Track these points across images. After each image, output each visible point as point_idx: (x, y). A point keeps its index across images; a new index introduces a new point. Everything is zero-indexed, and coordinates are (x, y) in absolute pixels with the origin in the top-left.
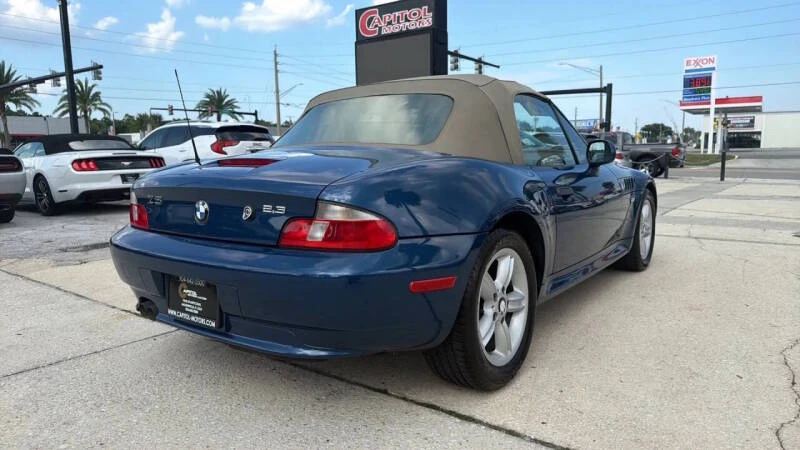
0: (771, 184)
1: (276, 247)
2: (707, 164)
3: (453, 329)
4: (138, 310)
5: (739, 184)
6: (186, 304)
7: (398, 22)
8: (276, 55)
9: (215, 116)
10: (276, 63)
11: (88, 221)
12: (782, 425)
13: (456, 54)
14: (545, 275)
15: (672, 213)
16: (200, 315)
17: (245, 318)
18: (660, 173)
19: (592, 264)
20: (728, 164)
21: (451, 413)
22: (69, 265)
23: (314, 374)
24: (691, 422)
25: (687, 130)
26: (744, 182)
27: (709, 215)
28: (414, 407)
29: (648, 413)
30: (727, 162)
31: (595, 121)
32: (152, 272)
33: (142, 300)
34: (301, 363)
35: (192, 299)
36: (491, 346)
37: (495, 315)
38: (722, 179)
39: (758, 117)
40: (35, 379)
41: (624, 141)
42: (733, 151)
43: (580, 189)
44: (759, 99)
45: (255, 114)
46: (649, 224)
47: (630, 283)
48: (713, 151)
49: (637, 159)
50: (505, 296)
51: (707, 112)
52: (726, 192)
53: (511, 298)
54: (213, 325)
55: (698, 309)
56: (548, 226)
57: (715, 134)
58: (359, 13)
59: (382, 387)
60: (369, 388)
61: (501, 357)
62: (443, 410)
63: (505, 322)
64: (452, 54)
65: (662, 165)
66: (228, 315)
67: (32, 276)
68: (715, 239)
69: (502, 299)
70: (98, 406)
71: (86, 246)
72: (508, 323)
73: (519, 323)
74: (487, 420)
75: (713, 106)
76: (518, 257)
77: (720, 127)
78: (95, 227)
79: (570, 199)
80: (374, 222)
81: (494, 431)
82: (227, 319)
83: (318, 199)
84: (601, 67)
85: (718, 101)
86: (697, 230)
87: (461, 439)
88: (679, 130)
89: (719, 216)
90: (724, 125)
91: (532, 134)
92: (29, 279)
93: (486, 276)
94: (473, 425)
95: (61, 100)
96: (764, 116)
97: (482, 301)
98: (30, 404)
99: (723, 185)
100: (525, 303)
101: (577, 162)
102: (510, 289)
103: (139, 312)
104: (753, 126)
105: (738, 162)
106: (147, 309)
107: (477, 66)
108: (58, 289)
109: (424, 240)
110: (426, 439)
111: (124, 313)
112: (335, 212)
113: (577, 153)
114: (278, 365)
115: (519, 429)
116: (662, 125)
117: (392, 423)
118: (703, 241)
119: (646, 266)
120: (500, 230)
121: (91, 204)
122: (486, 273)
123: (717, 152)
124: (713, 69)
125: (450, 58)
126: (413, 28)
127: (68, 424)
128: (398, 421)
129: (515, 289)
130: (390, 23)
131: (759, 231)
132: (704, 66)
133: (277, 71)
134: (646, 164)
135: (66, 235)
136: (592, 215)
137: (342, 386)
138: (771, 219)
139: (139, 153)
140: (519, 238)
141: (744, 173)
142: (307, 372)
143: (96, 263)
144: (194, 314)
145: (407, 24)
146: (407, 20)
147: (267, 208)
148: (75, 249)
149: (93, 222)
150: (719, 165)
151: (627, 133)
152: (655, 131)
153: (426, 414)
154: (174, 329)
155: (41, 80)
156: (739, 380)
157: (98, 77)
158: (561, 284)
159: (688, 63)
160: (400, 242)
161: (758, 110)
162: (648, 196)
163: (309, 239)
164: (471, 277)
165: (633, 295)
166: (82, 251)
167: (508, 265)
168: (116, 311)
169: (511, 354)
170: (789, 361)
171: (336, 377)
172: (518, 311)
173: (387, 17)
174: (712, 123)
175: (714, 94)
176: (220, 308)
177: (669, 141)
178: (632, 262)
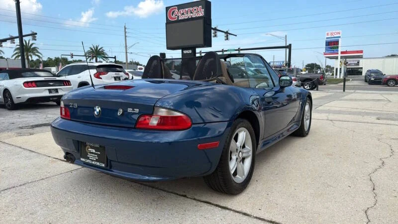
0: (367, 93)
1: (135, 128)
2: (337, 83)
3: (218, 166)
4: (65, 158)
5: (352, 93)
6: (89, 155)
7: (187, 14)
8: (125, 28)
9: (94, 59)
10: (125, 32)
11: (32, 113)
12: (368, 208)
13: (215, 29)
14: (260, 140)
15: (320, 108)
16: (97, 161)
17: (119, 162)
18: (315, 88)
19: (282, 134)
20: (347, 83)
21: (217, 206)
22: (25, 135)
23: (151, 188)
24: (327, 208)
25: (327, 67)
26: (354, 92)
27: (337, 109)
28: (199, 203)
29: (307, 204)
30: (346, 82)
31: (283, 62)
32: (73, 140)
33: (67, 154)
34: (145, 183)
35: (92, 153)
36: (235, 174)
37: (237, 159)
38: (344, 91)
39: (361, 60)
40: (14, 192)
41: (297, 72)
42: (350, 77)
43: (277, 98)
44: (361, 52)
45: (115, 58)
46: (309, 115)
47: (299, 142)
48: (340, 77)
49: (304, 81)
50: (241, 150)
51: (337, 58)
52: (346, 97)
53: (245, 151)
54: (103, 165)
55: (332, 155)
56: (261, 116)
57: (340, 69)
58: (167, 8)
59: (184, 194)
60: (177, 194)
61: (240, 179)
62: (213, 204)
63: (241, 163)
64: (214, 29)
65: (315, 84)
66: (111, 161)
67: (6, 141)
68: (340, 121)
69: (240, 151)
70: (46, 205)
71: (33, 126)
72: (243, 163)
73: (248, 162)
74: (233, 209)
75: (339, 55)
76: (247, 131)
77: (343, 65)
78: (36, 116)
79: (271, 104)
80: (181, 117)
81: (237, 214)
82: (110, 162)
83: (154, 106)
84: (286, 36)
85: (342, 53)
86: (331, 117)
87: (222, 218)
88: (324, 67)
89: (342, 109)
90: (345, 64)
91: (252, 69)
92: (4, 143)
93: (233, 141)
94: (227, 211)
95: (15, 50)
96: (364, 60)
97: (231, 153)
98: (13, 205)
99: (344, 94)
100: (251, 153)
101: (274, 86)
102: (244, 147)
103: (65, 160)
104: (359, 65)
105: (352, 82)
106: (69, 158)
107: (226, 35)
108: (20, 147)
109: (203, 125)
110: (205, 218)
111: (54, 159)
112: (162, 112)
113: (274, 81)
114: (133, 184)
115: (248, 213)
116: (316, 64)
117: (188, 210)
118: (334, 122)
119: (307, 134)
120: (239, 119)
121: (33, 104)
122: (233, 139)
123: (342, 78)
124: (340, 37)
125: (213, 31)
126: (194, 16)
127: (33, 214)
128: (192, 210)
129: (246, 146)
130: (183, 14)
131: (360, 117)
132: (335, 36)
133: (126, 36)
134: (308, 84)
135: (22, 120)
136: (282, 110)
137: (164, 194)
138: (366, 111)
139: (58, 78)
140: (248, 123)
141: (355, 88)
142: (147, 187)
143: (38, 134)
144: (94, 161)
145: (192, 14)
146: (191, 13)
147: (130, 110)
148: (27, 127)
149: (35, 113)
150: (342, 84)
151: (298, 69)
152: (312, 67)
153: (206, 206)
154: (80, 167)
155: (5, 40)
156: (349, 188)
157: (34, 39)
158: (268, 143)
159: (328, 34)
160: (193, 126)
161: (361, 57)
162: (308, 101)
163: (150, 125)
164: (226, 141)
165: (301, 149)
166: (30, 128)
167: (243, 135)
168: (50, 159)
169: (244, 177)
170: (372, 179)
171: (161, 190)
172: (247, 157)
173: (181, 11)
174: (339, 63)
175: (340, 50)
176: (107, 157)
177: (319, 72)
178: (300, 132)
